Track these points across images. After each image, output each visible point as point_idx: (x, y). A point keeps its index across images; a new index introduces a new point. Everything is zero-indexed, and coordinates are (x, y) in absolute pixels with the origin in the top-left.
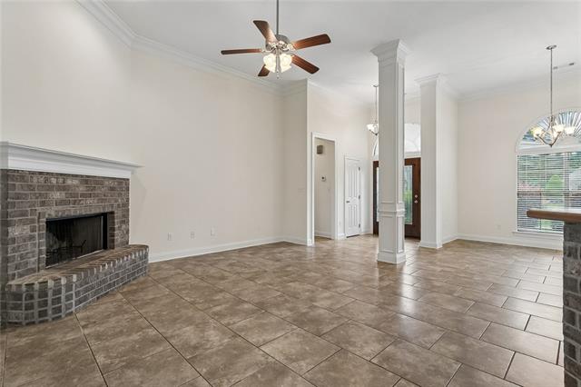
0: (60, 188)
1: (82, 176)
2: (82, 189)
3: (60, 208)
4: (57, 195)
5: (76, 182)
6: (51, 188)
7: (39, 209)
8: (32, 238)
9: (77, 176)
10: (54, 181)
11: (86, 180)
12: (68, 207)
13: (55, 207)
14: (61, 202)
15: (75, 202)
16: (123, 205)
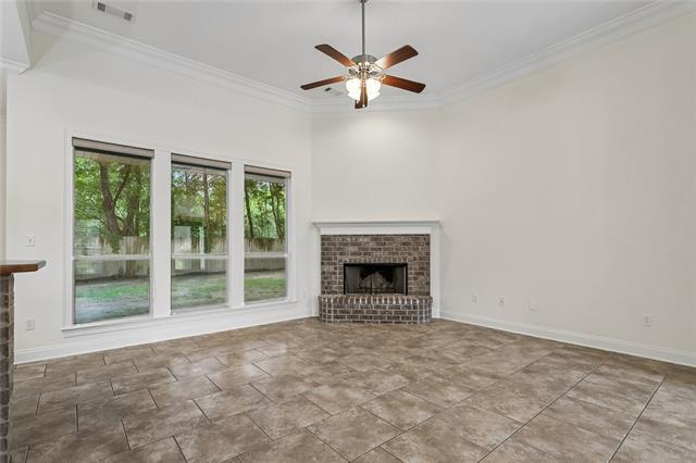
0: (353, 244)
2: (372, 245)
3: (354, 257)
4: (352, 249)
5: (366, 240)
6: (347, 244)
7: (339, 257)
8: (334, 273)
9: (367, 236)
10: (349, 239)
11: (376, 238)
12: (358, 257)
13: (350, 257)
14: (354, 254)
15: (365, 254)
16: (421, 258)
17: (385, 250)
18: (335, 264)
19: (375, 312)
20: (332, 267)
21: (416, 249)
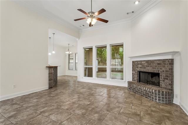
0: (140, 64)
1: (146, 61)
2: (146, 64)
3: (140, 69)
4: (140, 66)
5: (144, 62)
6: (138, 64)
7: (136, 69)
8: (135, 74)
9: (144, 61)
10: (139, 62)
11: (147, 61)
13: (139, 69)
14: (141, 68)
15: (144, 68)
16: (166, 71)
17: (151, 66)
18: (135, 71)
19: (139, 90)
20: (135, 72)
21: (164, 67)
